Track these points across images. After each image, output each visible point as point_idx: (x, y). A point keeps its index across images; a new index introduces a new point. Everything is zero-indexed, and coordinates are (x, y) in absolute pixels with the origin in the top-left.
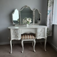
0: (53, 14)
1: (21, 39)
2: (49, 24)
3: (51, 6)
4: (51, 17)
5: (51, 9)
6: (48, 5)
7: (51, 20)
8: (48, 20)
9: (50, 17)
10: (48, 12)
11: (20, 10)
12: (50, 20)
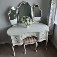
0: (55, 13)
1: (23, 43)
2: (51, 23)
3: (54, 4)
4: (54, 16)
5: (55, 8)
6: (51, 3)
7: (54, 19)
8: (50, 20)
9: (52, 17)
10: (51, 11)
11: (17, 8)
12: (52, 19)
